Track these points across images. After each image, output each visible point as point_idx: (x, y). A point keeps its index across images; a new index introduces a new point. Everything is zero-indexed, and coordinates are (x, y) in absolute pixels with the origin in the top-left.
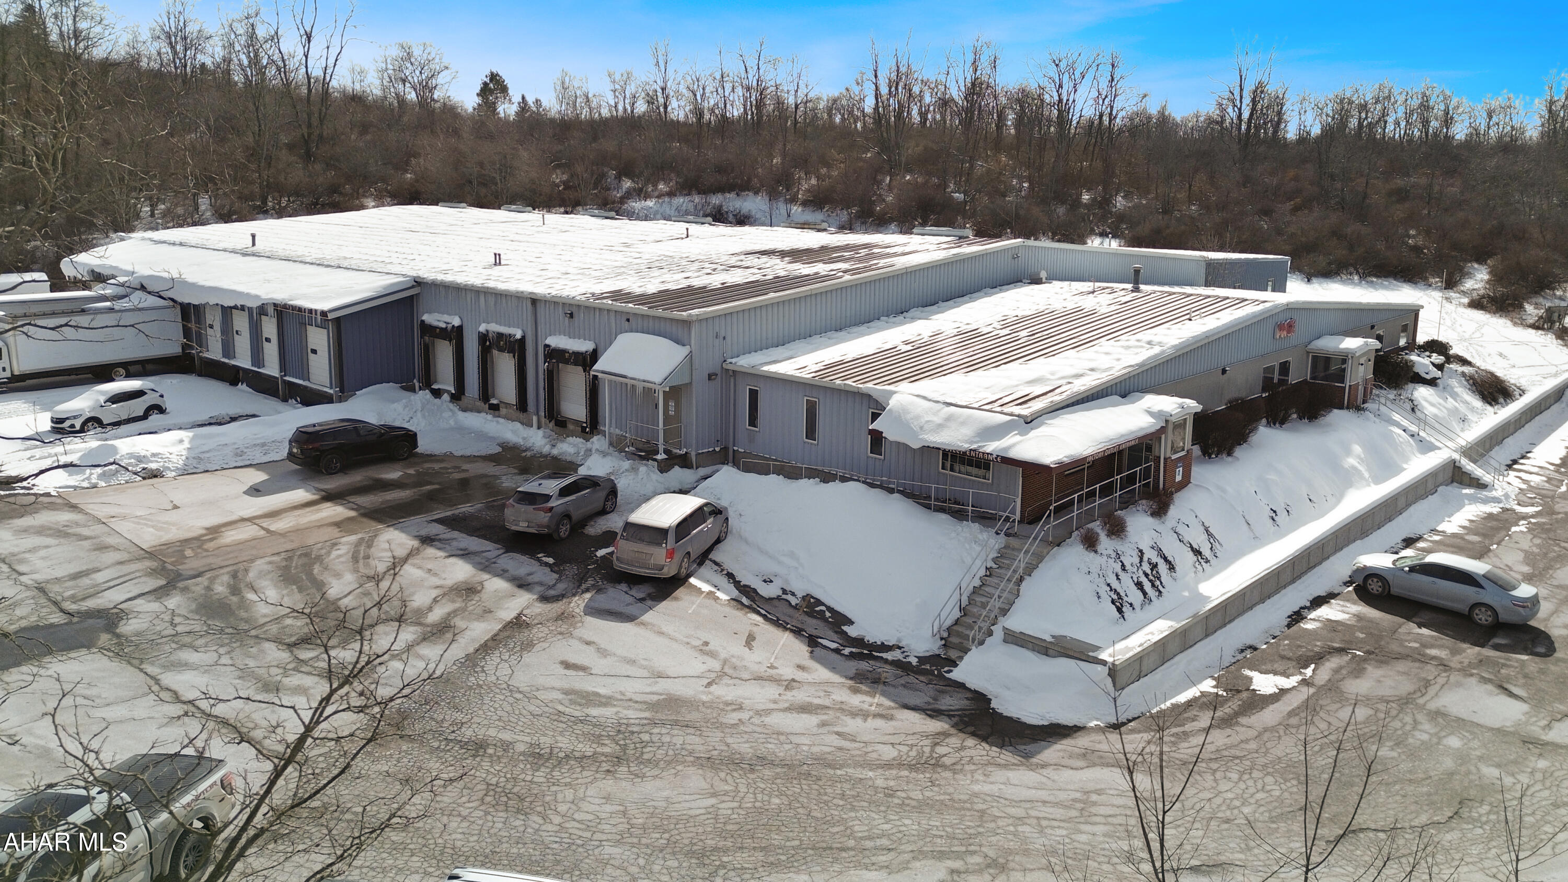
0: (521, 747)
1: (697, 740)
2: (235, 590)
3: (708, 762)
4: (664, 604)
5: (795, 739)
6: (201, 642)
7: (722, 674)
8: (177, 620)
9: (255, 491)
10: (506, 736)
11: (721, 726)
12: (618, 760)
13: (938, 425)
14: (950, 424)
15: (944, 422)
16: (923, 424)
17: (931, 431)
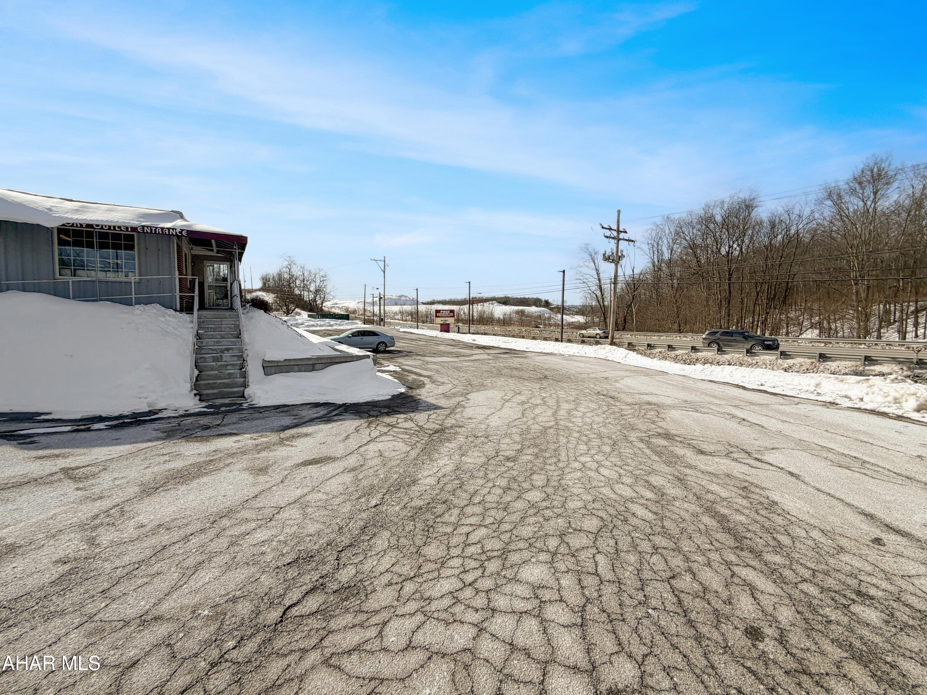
13: (72, 210)
14: (91, 210)
15: (80, 209)
16: (48, 207)
17: (67, 212)
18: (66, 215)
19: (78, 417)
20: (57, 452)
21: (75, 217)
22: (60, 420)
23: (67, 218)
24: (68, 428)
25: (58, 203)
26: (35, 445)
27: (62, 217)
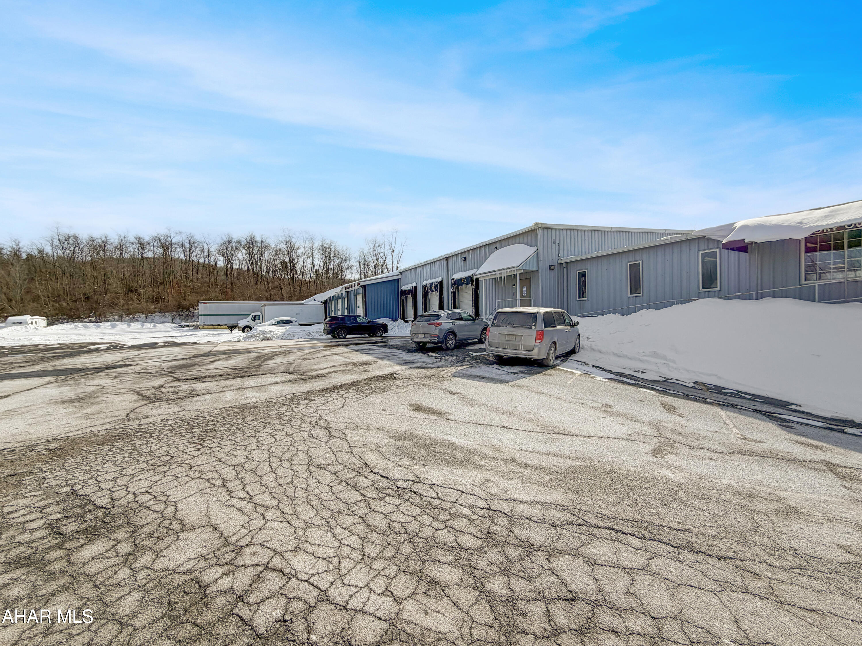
13: (822, 217)
14: (842, 212)
15: (830, 214)
16: (799, 221)
17: (817, 221)
18: (816, 224)
19: (828, 415)
20: (815, 442)
21: (825, 223)
22: (810, 413)
23: (817, 226)
24: (820, 424)
25: (808, 214)
26: (792, 430)
27: (812, 227)
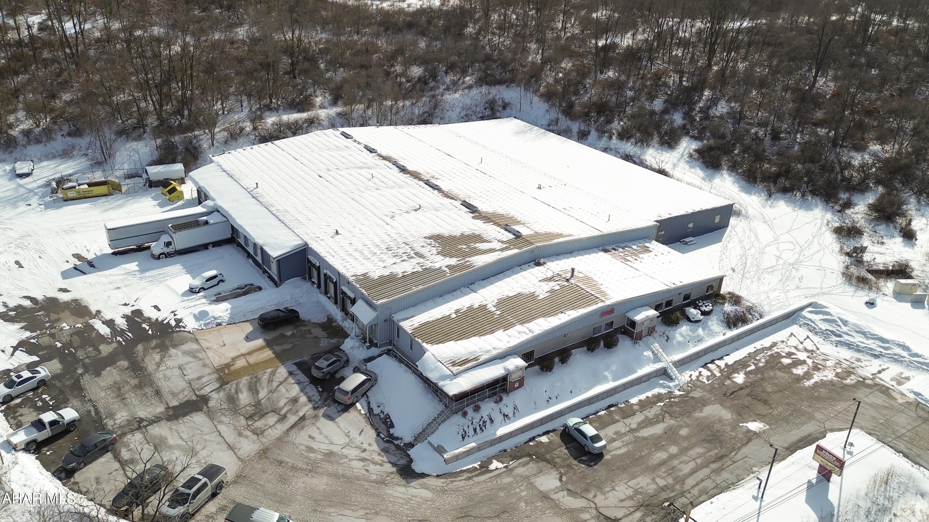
0: (290, 464)
1: (330, 467)
2: (237, 392)
3: (330, 475)
4: (345, 414)
5: (354, 470)
6: (227, 413)
7: (348, 444)
8: (222, 403)
9: (248, 338)
10: (288, 460)
11: (339, 464)
12: (310, 471)
